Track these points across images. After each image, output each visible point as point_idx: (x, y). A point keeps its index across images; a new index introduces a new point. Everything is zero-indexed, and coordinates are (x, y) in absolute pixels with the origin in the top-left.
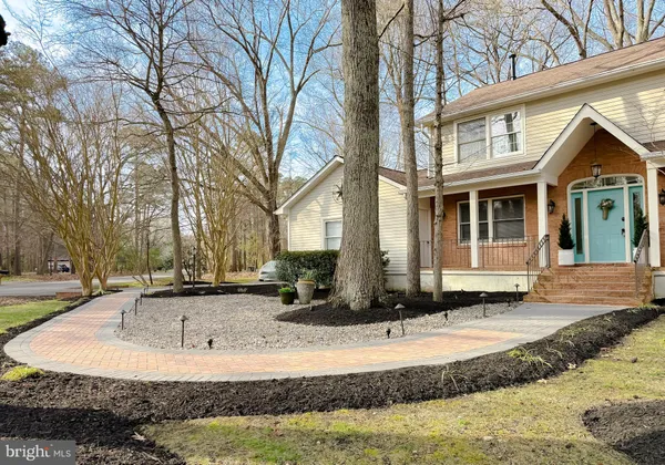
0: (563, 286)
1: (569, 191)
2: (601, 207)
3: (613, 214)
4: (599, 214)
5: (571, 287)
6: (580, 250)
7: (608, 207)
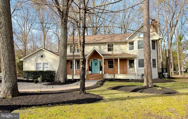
0: (91, 77)
1: (90, 61)
2: (95, 64)
3: (97, 65)
4: (95, 65)
5: (92, 77)
6: (92, 71)
7: (96, 64)
